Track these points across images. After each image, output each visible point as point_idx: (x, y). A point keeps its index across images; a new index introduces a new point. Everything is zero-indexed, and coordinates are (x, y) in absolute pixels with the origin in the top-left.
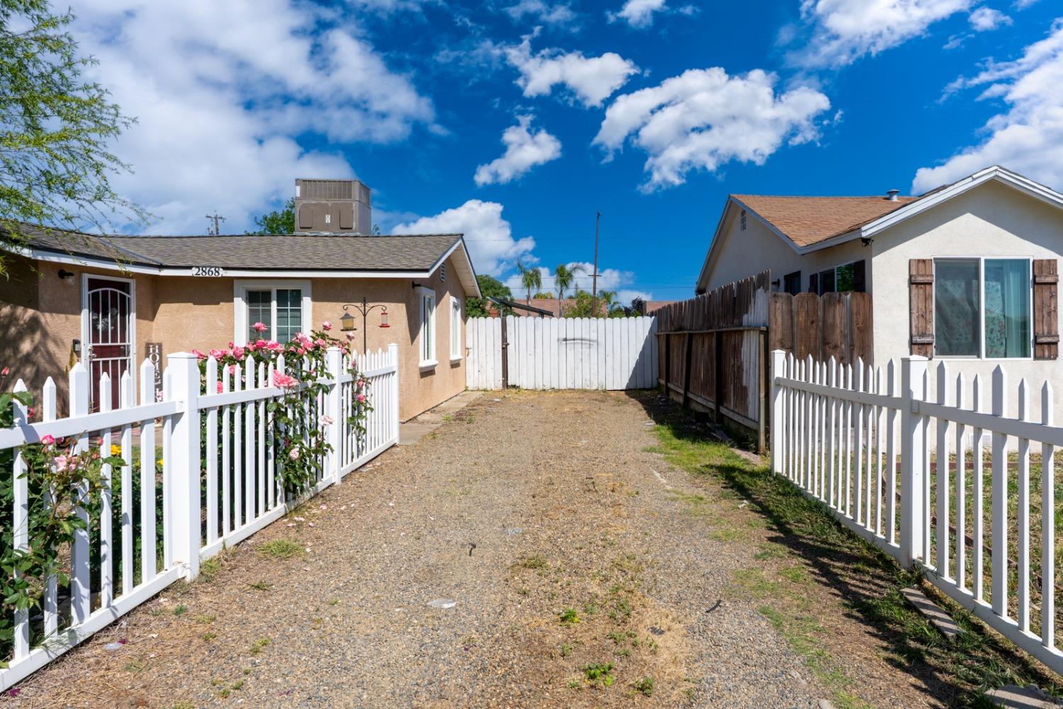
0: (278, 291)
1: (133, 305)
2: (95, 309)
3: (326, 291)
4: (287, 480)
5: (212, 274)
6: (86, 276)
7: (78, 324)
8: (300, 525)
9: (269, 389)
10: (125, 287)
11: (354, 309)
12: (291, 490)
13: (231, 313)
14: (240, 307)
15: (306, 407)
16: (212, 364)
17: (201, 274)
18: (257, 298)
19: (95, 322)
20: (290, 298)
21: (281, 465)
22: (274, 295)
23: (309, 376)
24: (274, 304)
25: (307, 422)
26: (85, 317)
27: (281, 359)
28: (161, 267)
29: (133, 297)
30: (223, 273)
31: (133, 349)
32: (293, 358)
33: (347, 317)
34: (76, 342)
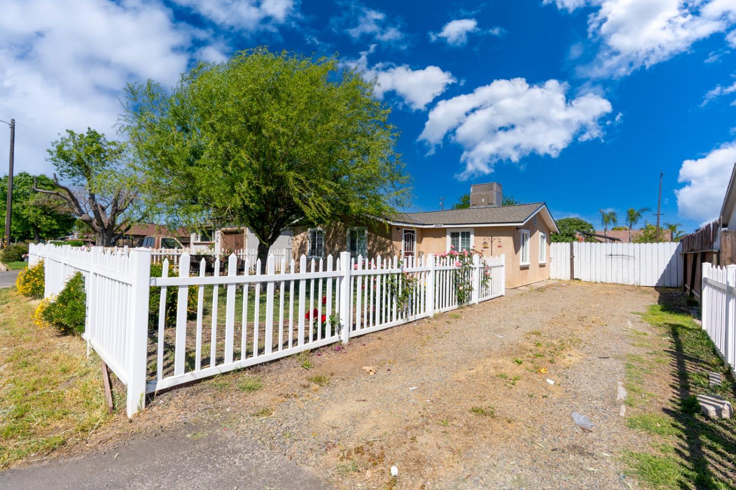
0: (462, 233)
1: (416, 238)
2: (405, 240)
3: (479, 232)
4: (459, 297)
5: (439, 227)
6: (404, 229)
7: (401, 244)
8: (461, 312)
9: (454, 266)
10: (413, 232)
11: (488, 239)
12: (460, 301)
13: (445, 241)
14: (448, 238)
15: (466, 274)
16: (438, 258)
17: (436, 227)
18: (454, 235)
19: (405, 244)
20: (466, 235)
21: (457, 292)
22: (460, 234)
23: (466, 264)
24: (460, 237)
25: (466, 279)
26: (403, 242)
27: (458, 257)
28: (424, 225)
29: (415, 235)
30: (444, 226)
31: (415, 254)
32: (462, 257)
33: (485, 243)
34: (401, 251)
